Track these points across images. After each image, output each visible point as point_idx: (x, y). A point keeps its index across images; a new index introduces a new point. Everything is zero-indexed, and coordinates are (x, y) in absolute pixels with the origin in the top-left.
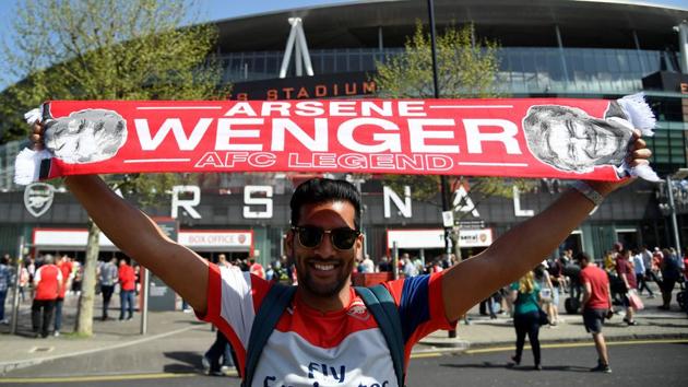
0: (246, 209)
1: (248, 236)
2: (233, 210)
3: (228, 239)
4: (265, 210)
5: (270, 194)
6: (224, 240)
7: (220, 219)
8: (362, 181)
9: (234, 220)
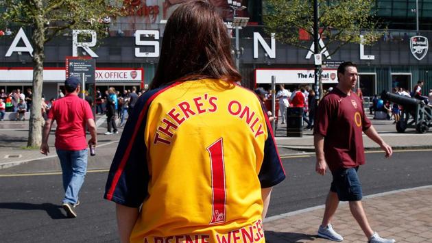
0: (137, 50)
1: (139, 72)
2: (125, 50)
3: (122, 75)
4: (153, 51)
5: (157, 37)
6: (119, 76)
7: (114, 59)
8: (240, 28)
9: (126, 59)
